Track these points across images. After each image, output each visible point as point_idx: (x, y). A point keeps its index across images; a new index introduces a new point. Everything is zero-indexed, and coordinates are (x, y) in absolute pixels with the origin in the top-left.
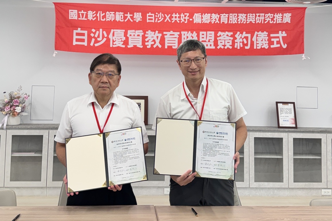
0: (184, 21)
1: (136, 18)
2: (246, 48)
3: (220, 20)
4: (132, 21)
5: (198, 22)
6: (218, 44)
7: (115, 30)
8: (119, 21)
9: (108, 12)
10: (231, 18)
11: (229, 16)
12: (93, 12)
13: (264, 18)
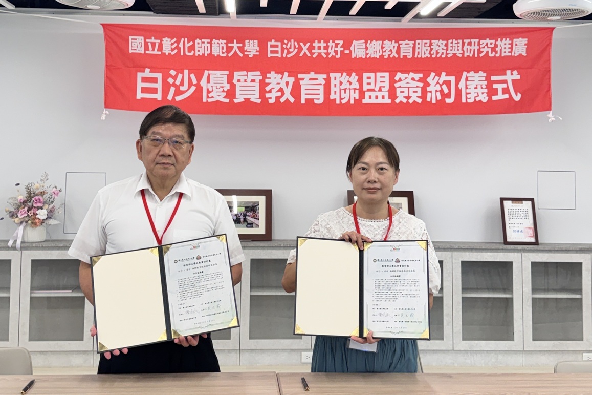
0: (334, 54)
1: (248, 50)
2: (448, 101)
3: (398, 52)
4: (241, 55)
5: (360, 57)
6: (397, 95)
7: (211, 72)
8: (218, 56)
9: (198, 39)
10: (419, 48)
11: (414, 44)
12: (171, 40)
13: (478, 47)
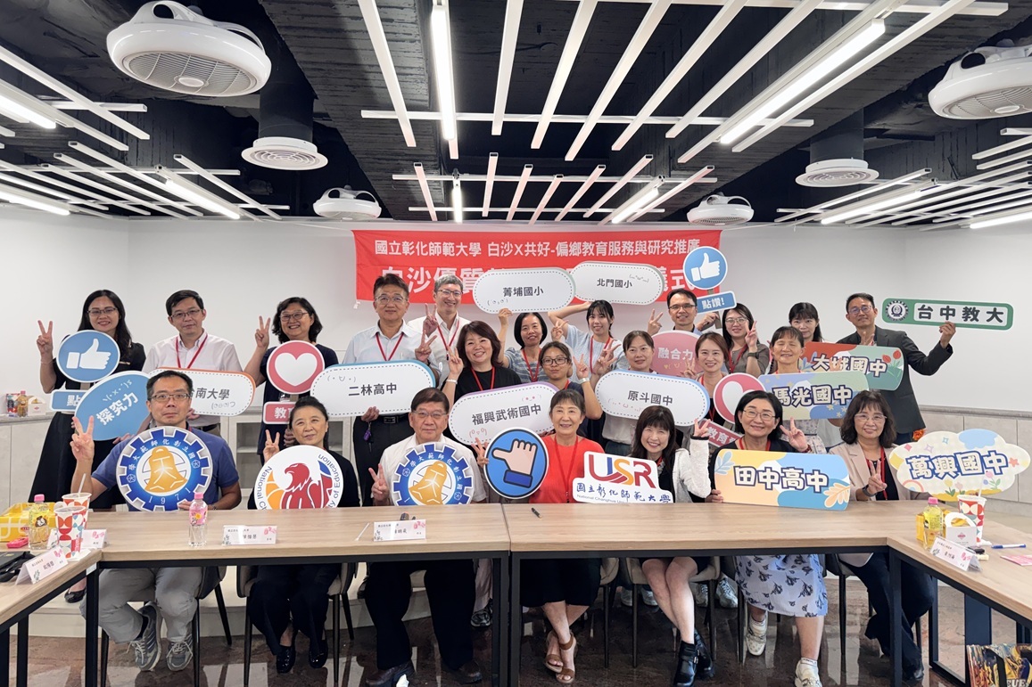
0: (542, 253)
1: (472, 251)
3: (595, 251)
4: (467, 255)
5: (564, 255)
7: (442, 269)
8: (448, 255)
9: (431, 242)
10: (612, 248)
11: (608, 245)
12: (410, 243)
13: (660, 247)
